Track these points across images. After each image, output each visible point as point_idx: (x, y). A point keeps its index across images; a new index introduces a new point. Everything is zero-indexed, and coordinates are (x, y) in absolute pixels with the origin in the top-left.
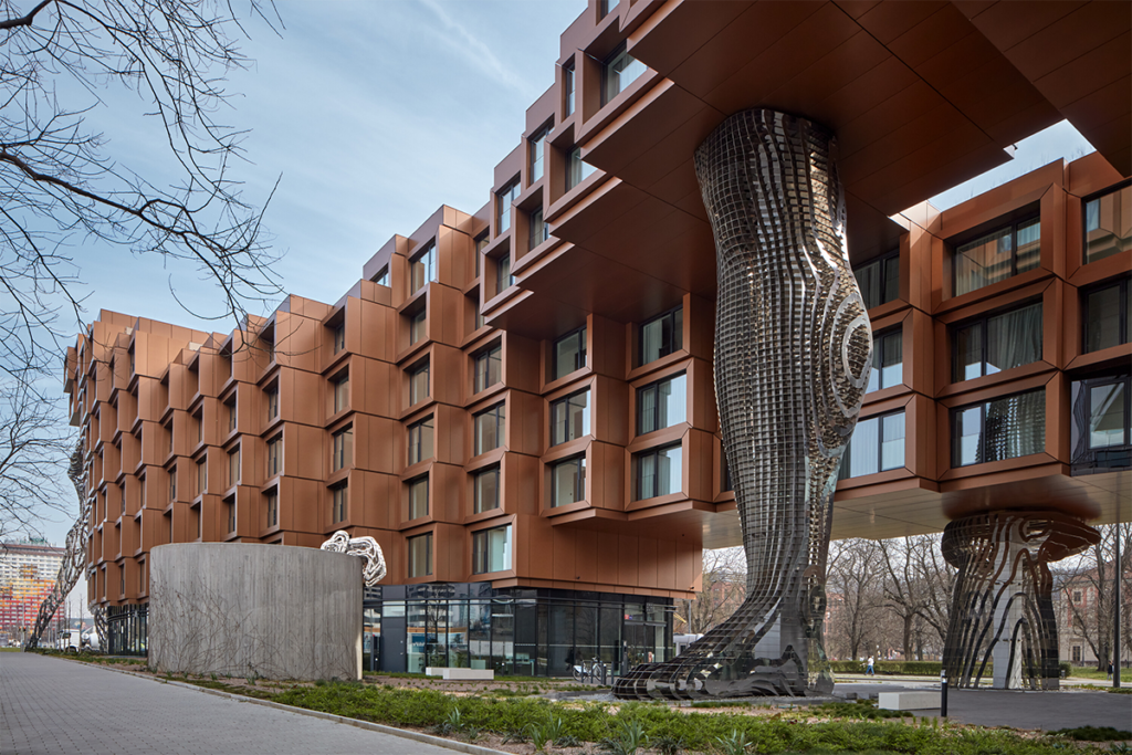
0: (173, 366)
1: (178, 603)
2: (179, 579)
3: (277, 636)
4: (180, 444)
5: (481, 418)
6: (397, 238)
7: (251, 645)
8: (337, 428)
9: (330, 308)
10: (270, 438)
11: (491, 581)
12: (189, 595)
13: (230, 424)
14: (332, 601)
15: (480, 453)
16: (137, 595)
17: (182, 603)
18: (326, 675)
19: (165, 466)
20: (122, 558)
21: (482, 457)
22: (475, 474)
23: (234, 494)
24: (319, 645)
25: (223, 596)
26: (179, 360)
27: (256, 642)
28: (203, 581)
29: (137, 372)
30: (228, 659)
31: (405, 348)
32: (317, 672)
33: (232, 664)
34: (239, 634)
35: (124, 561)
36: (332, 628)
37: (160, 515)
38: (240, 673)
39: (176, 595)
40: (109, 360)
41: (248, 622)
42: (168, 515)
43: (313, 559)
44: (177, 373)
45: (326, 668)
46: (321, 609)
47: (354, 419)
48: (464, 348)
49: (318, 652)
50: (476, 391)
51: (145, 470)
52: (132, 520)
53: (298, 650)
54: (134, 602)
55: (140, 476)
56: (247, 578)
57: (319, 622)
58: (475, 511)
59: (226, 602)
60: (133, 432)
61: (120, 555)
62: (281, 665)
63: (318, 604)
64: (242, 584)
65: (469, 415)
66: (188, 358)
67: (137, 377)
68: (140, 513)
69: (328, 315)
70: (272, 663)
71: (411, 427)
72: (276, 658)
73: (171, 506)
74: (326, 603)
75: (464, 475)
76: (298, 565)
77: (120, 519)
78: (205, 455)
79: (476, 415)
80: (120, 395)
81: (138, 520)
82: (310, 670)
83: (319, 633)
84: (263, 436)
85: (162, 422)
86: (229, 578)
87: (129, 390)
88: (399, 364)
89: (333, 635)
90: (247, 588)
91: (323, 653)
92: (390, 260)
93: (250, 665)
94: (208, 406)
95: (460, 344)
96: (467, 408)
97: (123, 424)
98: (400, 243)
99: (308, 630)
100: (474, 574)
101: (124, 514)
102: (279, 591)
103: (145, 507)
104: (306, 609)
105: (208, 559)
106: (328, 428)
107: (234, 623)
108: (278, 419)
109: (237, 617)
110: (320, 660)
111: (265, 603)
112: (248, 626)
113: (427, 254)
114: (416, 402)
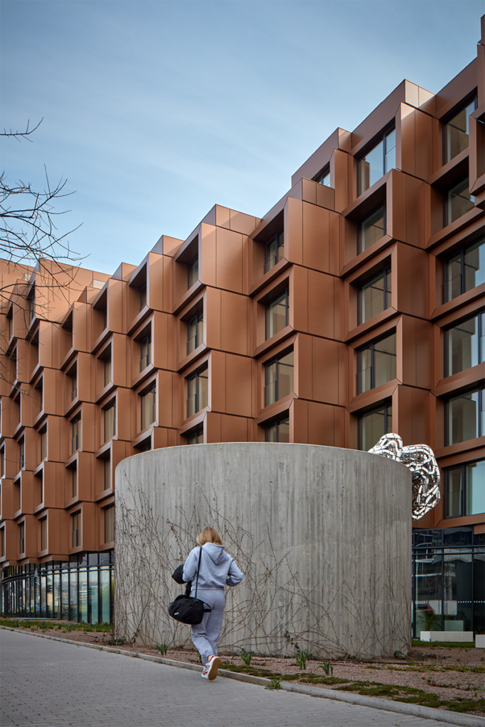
0: (77, 305)
1: (172, 540)
2: (173, 501)
3: (326, 590)
4: (84, 389)
5: (451, 331)
6: (340, 133)
7: (289, 605)
8: (270, 357)
9: (258, 221)
10: (191, 372)
11: (472, 526)
12: (190, 526)
13: (141, 363)
14: (394, 537)
15: (450, 374)
16: (37, 553)
17: (179, 539)
18: (388, 648)
19: (67, 416)
20: (22, 515)
21: (453, 379)
22: (444, 399)
23: (149, 438)
24: (380, 603)
25: (245, 526)
26: (83, 298)
27: (296, 599)
28: (213, 503)
29: (37, 316)
30: (254, 626)
31: (351, 259)
32: (378, 646)
33: (260, 634)
34: (271, 586)
35: (24, 519)
36: (394, 578)
37: (62, 468)
38: (272, 648)
39: (168, 527)
40: (6, 311)
41: (284, 567)
42: (72, 468)
43: (373, 470)
44: (82, 312)
45: (387, 638)
46: (382, 547)
47: (296, 341)
48: (429, 250)
49: (379, 614)
50: (444, 300)
51: (47, 421)
52: (31, 476)
53: (354, 612)
54: (35, 561)
55: (40, 429)
56: (282, 499)
57: (380, 568)
58: (446, 443)
59: (250, 536)
60: (32, 383)
61: (20, 512)
62: (332, 636)
63: (379, 540)
64: (275, 507)
65: (437, 329)
66: (93, 296)
67: (37, 321)
68: (42, 466)
69: (256, 229)
70: (319, 632)
71: (359, 350)
72: (325, 623)
73: (76, 456)
74: (387, 539)
75: (433, 400)
76: (354, 477)
77: (20, 475)
78: (114, 399)
79: (445, 329)
80: (19, 345)
81: (39, 475)
82: (369, 642)
83: (380, 585)
84: (181, 372)
85: (63, 369)
86: (254, 499)
87: (28, 339)
88: (344, 278)
89: (395, 587)
90: (282, 514)
91: (384, 616)
92: (333, 158)
93: (287, 636)
94: (117, 345)
95: (426, 246)
96: (434, 321)
97: (22, 374)
98: (343, 137)
99: (366, 580)
100: (444, 518)
101: (24, 469)
102: (329, 519)
103: (46, 459)
104: (365, 547)
105: (220, 469)
106: (257, 358)
107: (263, 570)
108: (202, 348)
109: (267, 560)
110: (381, 625)
111: (308, 537)
112: (284, 574)
113: (381, 144)
114: (364, 322)
